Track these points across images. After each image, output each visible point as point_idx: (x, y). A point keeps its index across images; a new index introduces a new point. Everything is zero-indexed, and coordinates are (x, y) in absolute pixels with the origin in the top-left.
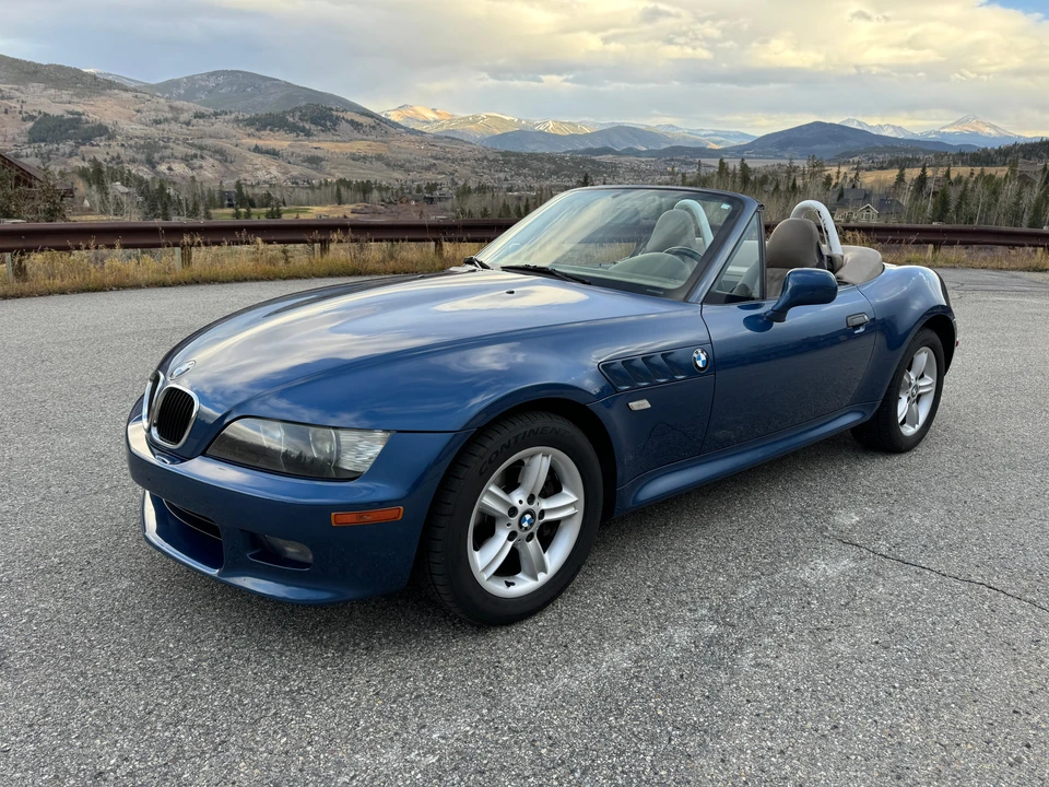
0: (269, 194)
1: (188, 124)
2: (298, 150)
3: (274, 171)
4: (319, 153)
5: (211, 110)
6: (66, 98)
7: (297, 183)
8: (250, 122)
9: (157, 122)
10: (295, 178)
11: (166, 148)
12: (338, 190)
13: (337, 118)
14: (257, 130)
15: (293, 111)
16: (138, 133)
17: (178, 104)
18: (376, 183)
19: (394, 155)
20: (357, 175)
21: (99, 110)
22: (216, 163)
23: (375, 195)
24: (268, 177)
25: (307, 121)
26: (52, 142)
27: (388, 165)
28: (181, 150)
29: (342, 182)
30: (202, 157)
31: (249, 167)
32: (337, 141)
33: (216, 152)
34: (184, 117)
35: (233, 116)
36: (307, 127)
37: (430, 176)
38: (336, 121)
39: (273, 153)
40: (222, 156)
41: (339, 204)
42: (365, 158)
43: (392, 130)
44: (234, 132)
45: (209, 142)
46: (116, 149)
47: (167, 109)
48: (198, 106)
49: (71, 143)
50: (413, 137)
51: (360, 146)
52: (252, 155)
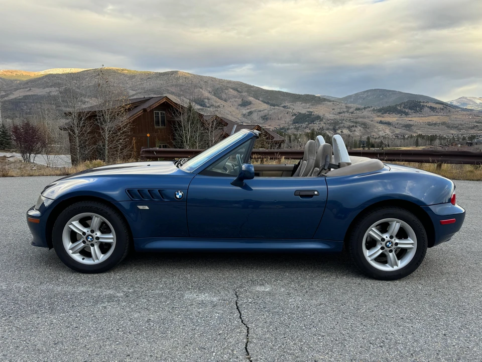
0: (382, 142)
1: (352, 113)
2: (400, 122)
3: (388, 131)
4: (411, 123)
5: (363, 107)
6: (308, 106)
7: (398, 137)
8: (379, 111)
9: (340, 113)
10: (397, 134)
11: (341, 123)
12: (417, 139)
13: (423, 106)
14: (382, 114)
15: (400, 105)
16: (331, 118)
17: (349, 105)
18: (439, 136)
19: (452, 122)
20: (430, 132)
21: (318, 110)
22: (362, 129)
23: (437, 142)
24: (384, 134)
25: (407, 108)
26: (300, 123)
27: (448, 127)
28: (348, 124)
29: (420, 136)
30: (356, 127)
31: (376, 130)
32: (421, 117)
33: (362, 124)
34: (351, 110)
35: (372, 108)
36: (407, 111)
37: (473, 132)
38: (422, 107)
39: (388, 124)
40: (365, 126)
41: (417, 146)
42: (435, 124)
43: (453, 110)
44: (372, 115)
45: (360, 120)
46: (322, 125)
47: (345, 107)
48: (357, 105)
49: (307, 123)
50: (465, 113)
51: (434, 119)
52: (378, 125)
